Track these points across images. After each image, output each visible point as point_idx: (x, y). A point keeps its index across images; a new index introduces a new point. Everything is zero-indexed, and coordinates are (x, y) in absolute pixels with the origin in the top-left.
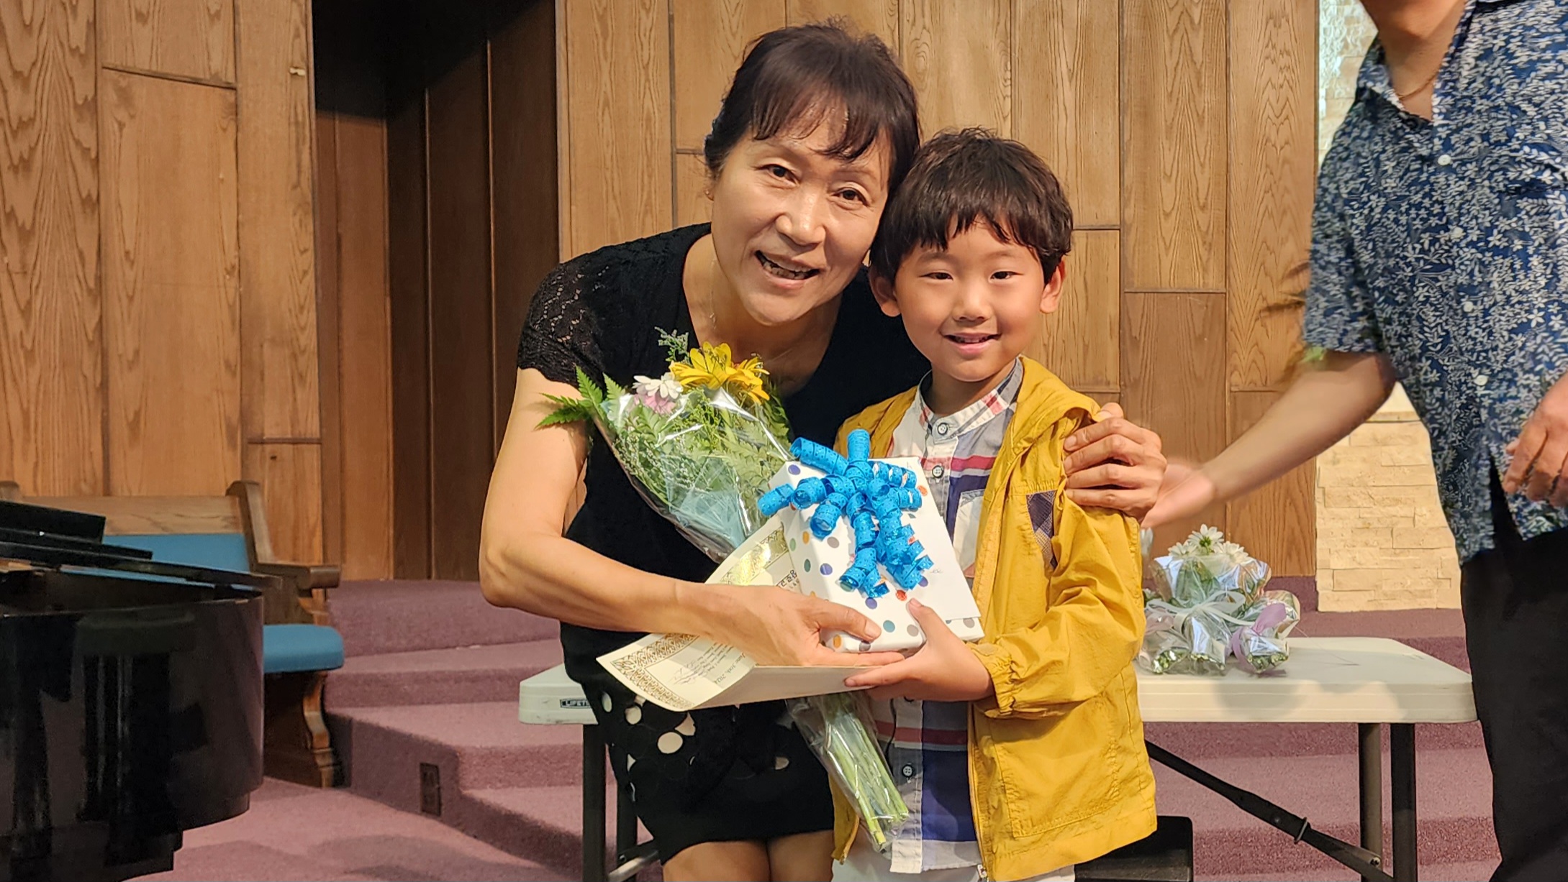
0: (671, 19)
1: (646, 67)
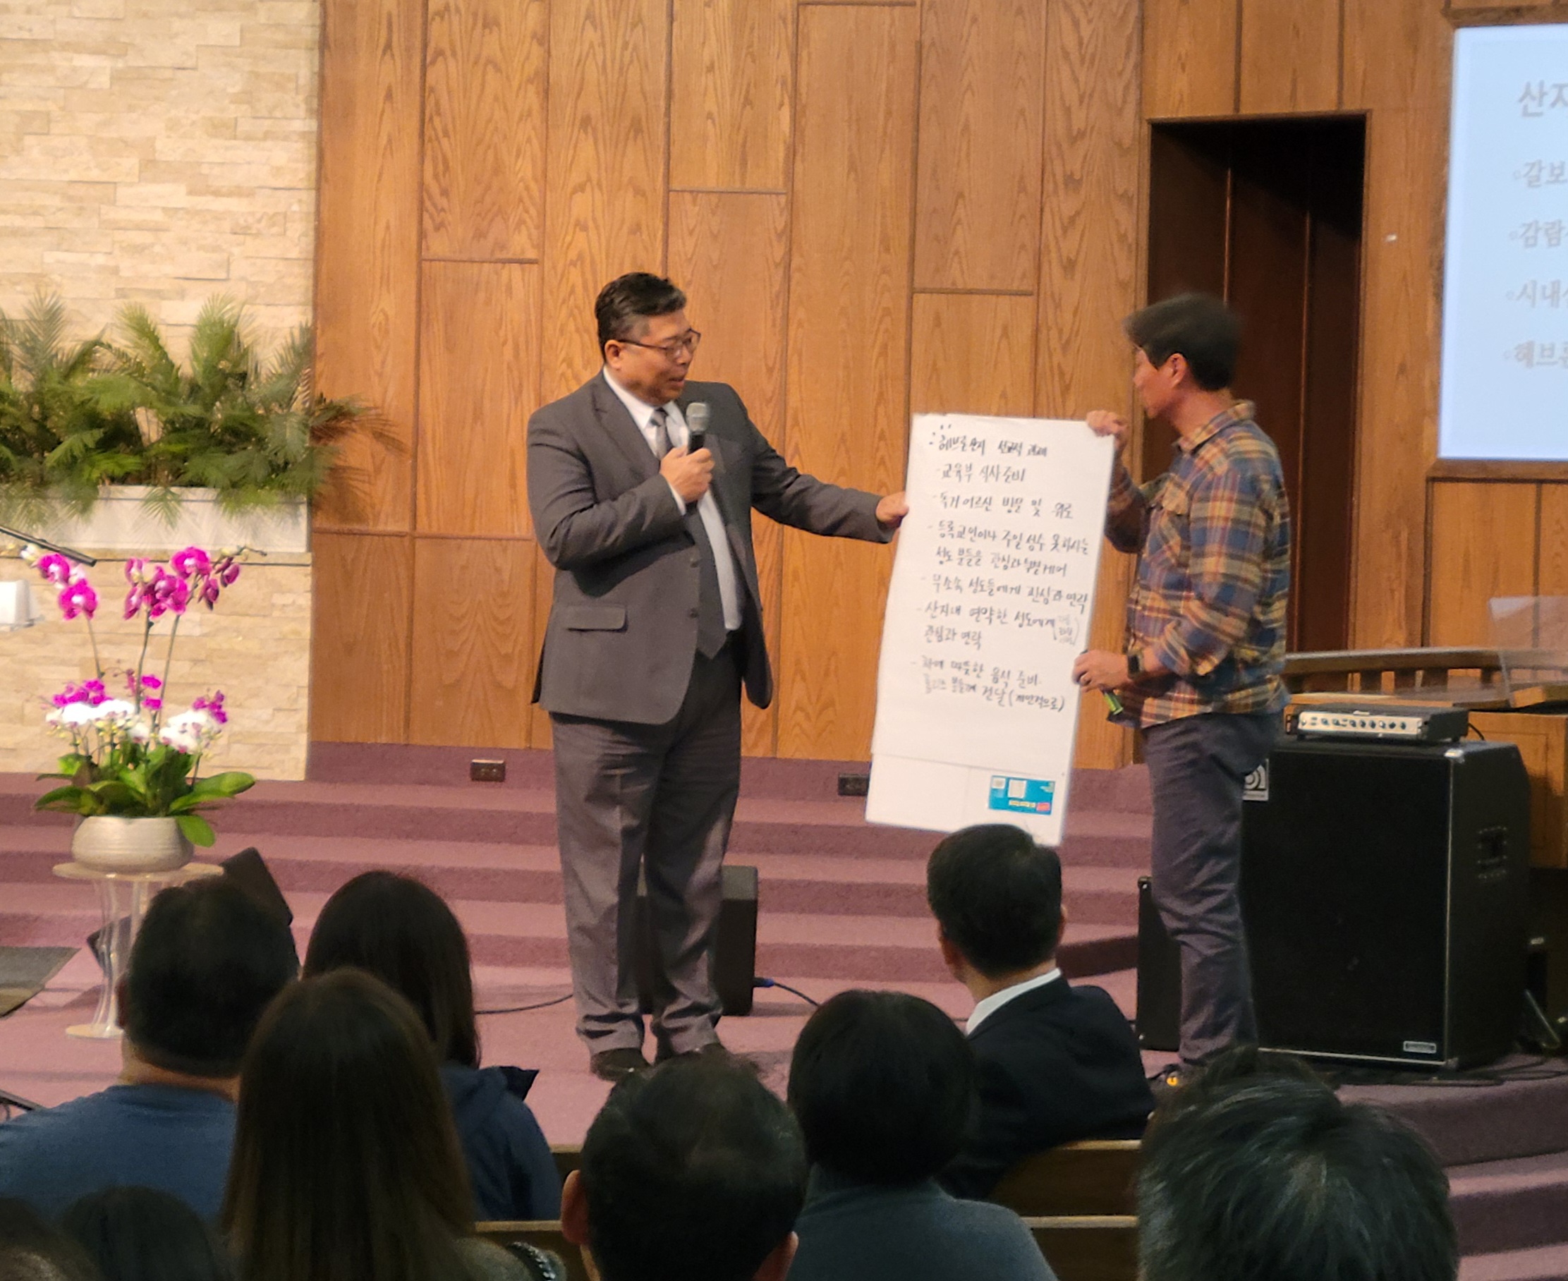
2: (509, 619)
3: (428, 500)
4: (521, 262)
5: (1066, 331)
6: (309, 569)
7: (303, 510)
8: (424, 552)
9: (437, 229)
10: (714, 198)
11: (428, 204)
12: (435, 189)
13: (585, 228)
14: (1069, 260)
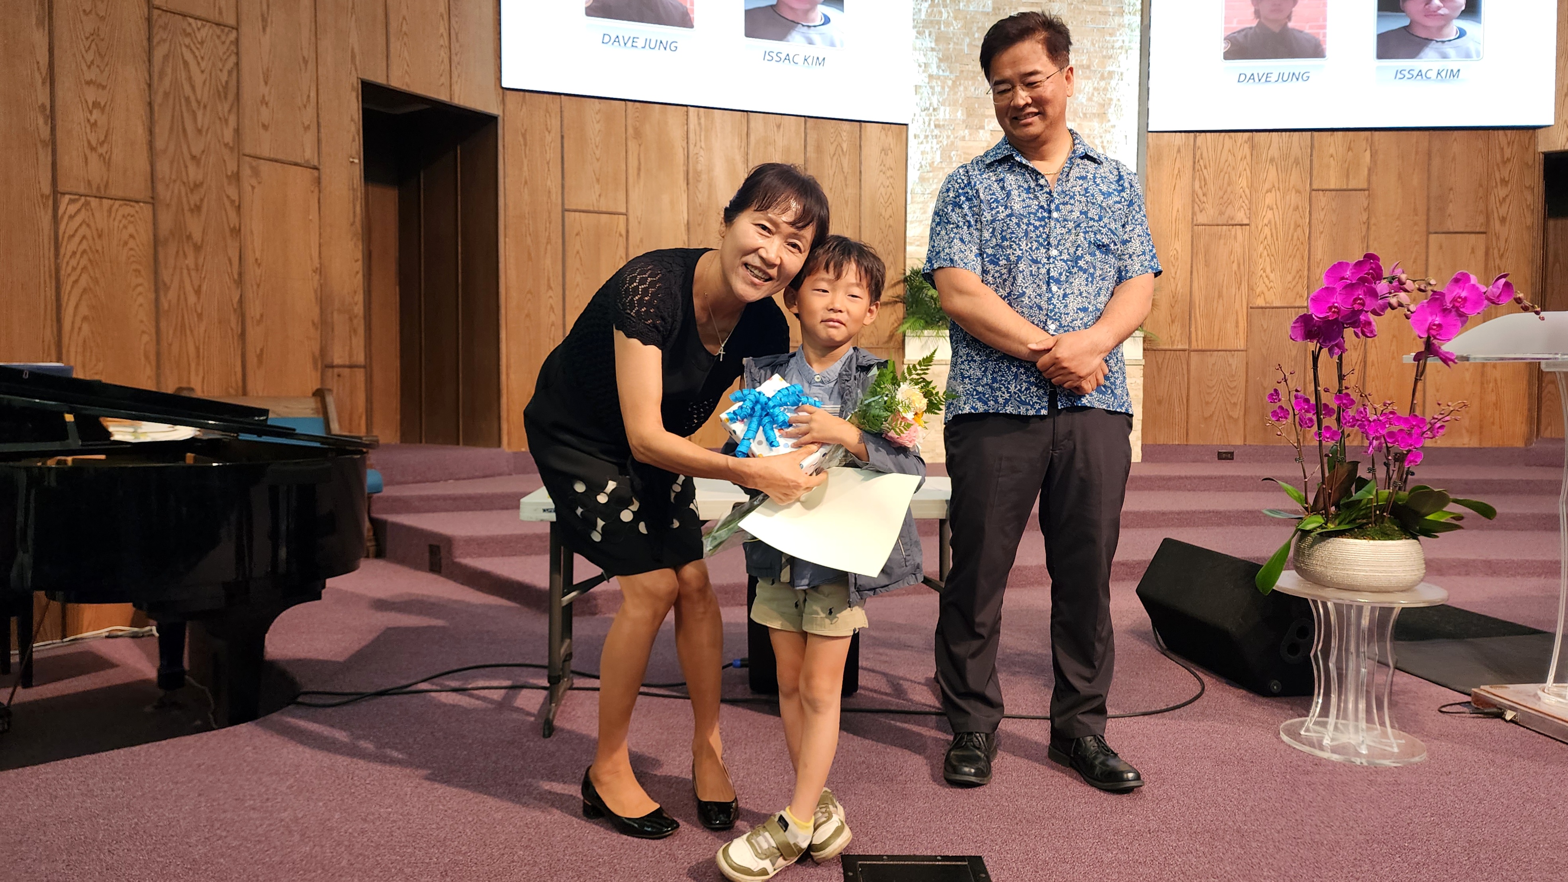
0: (562, 137)
1: (548, 163)
2: (1235, 387)
3: (1197, 335)
4: (1241, 225)
5: (1502, 250)
6: (1142, 367)
7: (1141, 341)
8: (1195, 358)
9: (1201, 210)
10: (1334, 193)
11: (1197, 200)
12: (1200, 193)
13: (1272, 209)
14: (1503, 217)
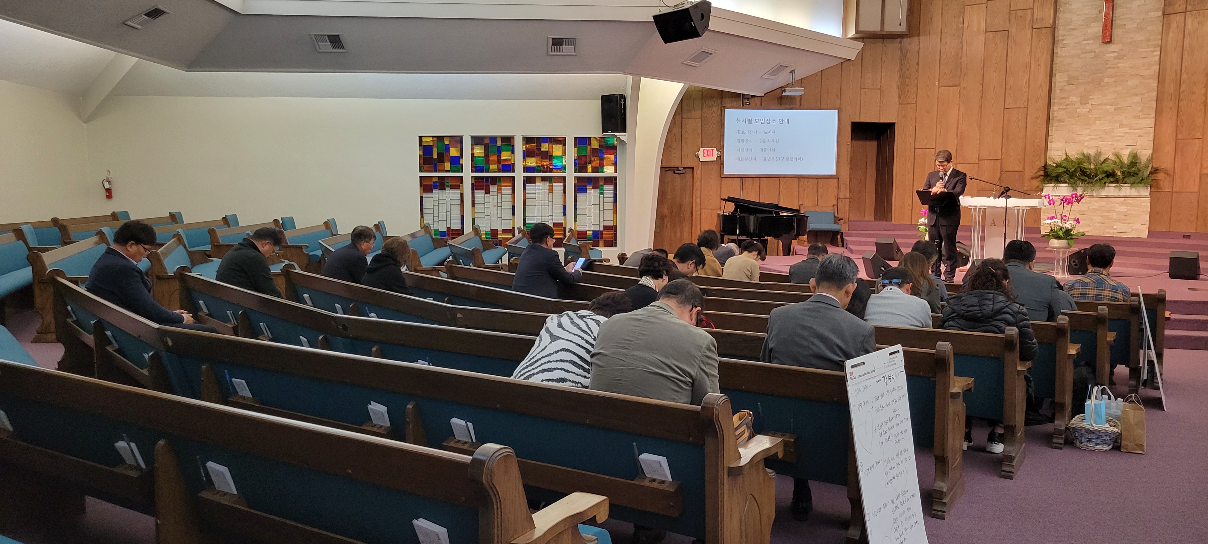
1: (911, 135)
2: (1193, 208)
3: (1176, 185)
6: (1150, 198)
7: (1149, 187)
8: (1174, 195)
9: (1180, 133)
12: (1180, 125)
